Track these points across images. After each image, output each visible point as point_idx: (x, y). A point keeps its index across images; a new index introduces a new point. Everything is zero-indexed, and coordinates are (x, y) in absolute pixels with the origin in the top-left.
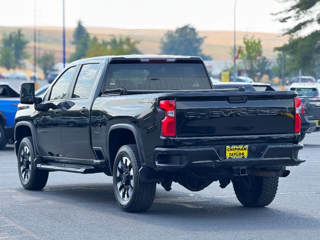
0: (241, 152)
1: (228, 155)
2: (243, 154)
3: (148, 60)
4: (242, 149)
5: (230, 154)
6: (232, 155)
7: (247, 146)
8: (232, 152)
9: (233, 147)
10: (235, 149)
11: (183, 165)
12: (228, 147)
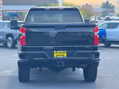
0: (63, 54)
1: (55, 56)
2: (64, 55)
3: (49, 9)
4: (63, 53)
5: (56, 55)
6: (58, 55)
7: (66, 51)
8: (57, 54)
9: (58, 52)
10: (59, 53)
11: (28, 60)
12: (55, 52)
